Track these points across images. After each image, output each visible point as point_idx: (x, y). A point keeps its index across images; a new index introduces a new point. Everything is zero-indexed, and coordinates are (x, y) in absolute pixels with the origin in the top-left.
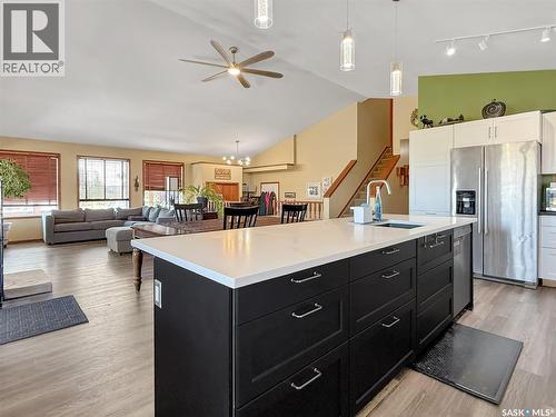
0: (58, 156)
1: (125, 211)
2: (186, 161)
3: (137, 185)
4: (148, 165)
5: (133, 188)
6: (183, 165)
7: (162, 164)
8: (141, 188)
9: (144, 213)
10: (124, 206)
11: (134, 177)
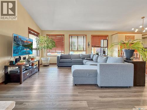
0: (64, 35)
1: (84, 55)
2: (109, 34)
3: (89, 45)
4: (93, 37)
5: (88, 46)
6: (108, 36)
7: (99, 36)
8: (90, 46)
9: (91, 56)
10: (84, 53)
11: (88, 42)
